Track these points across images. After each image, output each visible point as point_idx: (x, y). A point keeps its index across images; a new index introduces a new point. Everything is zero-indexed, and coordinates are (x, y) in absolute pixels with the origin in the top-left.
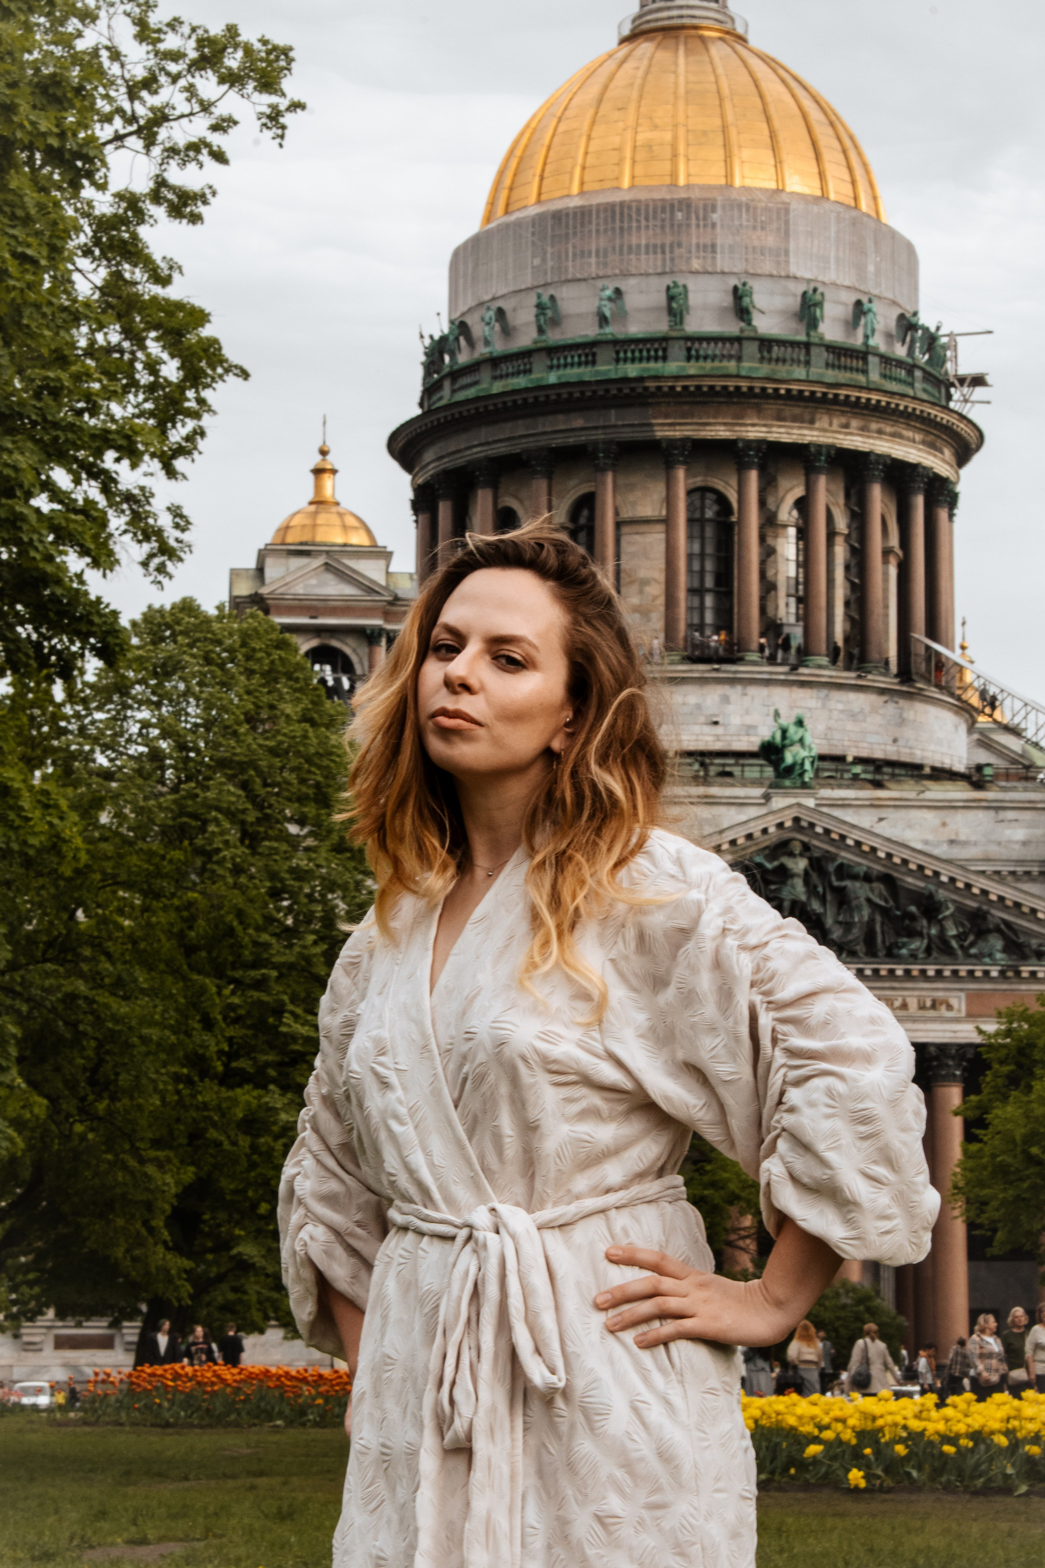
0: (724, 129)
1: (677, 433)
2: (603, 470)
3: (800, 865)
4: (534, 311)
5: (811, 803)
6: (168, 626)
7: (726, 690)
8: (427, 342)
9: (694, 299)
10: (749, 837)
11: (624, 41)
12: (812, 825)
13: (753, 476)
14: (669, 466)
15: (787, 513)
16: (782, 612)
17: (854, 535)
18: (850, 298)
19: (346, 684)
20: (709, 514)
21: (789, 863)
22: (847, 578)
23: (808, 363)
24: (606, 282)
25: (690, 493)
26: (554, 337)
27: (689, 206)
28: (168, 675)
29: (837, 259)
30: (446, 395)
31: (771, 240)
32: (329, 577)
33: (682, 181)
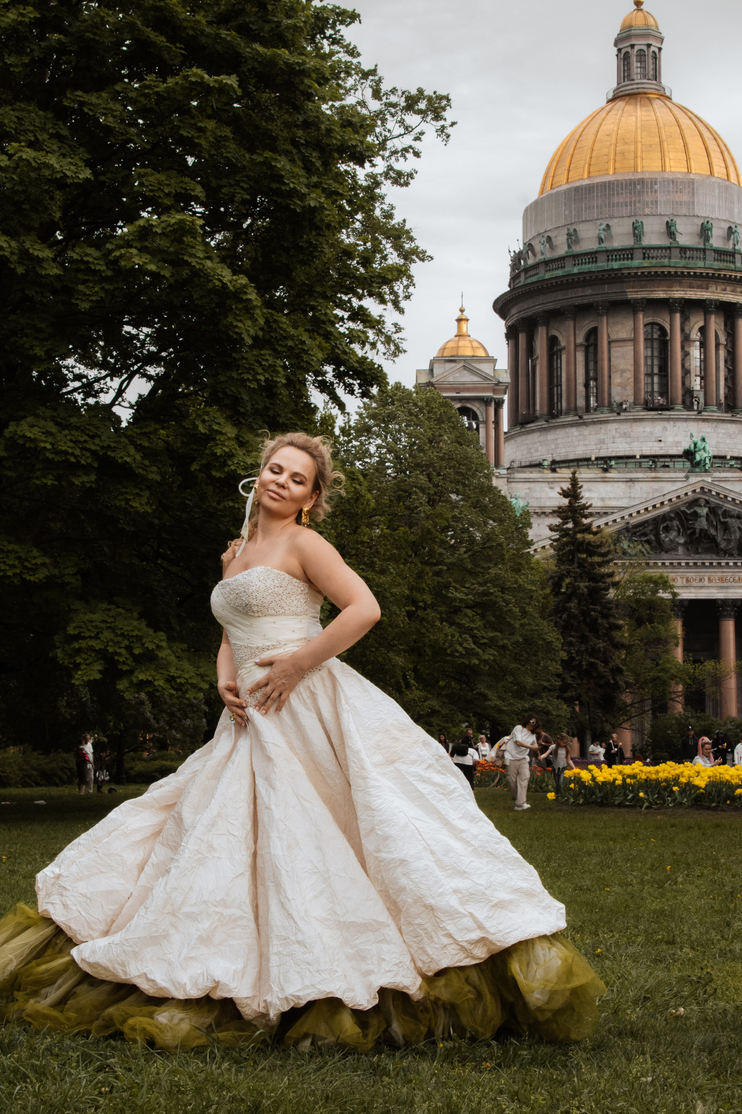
0: (661, 143)
1: (639, 296)
2: (602, 315)
3: (705, 511)
4: (566, 237)
5: (709, 480)
6: (391, 397)
7: (665, 424)
8: (512, 254)
9: (646, 228)
10: (678, 497)
11: (609, 101)
12: (710, 491)
13: (678, 316)
14: (635, 313)
15: (695, 335)
16: (693, 384)
17: (729, 345)
18: (726, 226)
19: (475, 426)
20: (655, 336)
21: (698, 510)
22: (726, 367)
23: (704, 259)
24: (601, 221)
25: (645, 326)
26: (577, 249)
27: (643, 182)
28: (390, 421)
29: (719, 207)
30: (522, 281)
31: (685, 198)
32: (465, 372)
33: (639, 170)
